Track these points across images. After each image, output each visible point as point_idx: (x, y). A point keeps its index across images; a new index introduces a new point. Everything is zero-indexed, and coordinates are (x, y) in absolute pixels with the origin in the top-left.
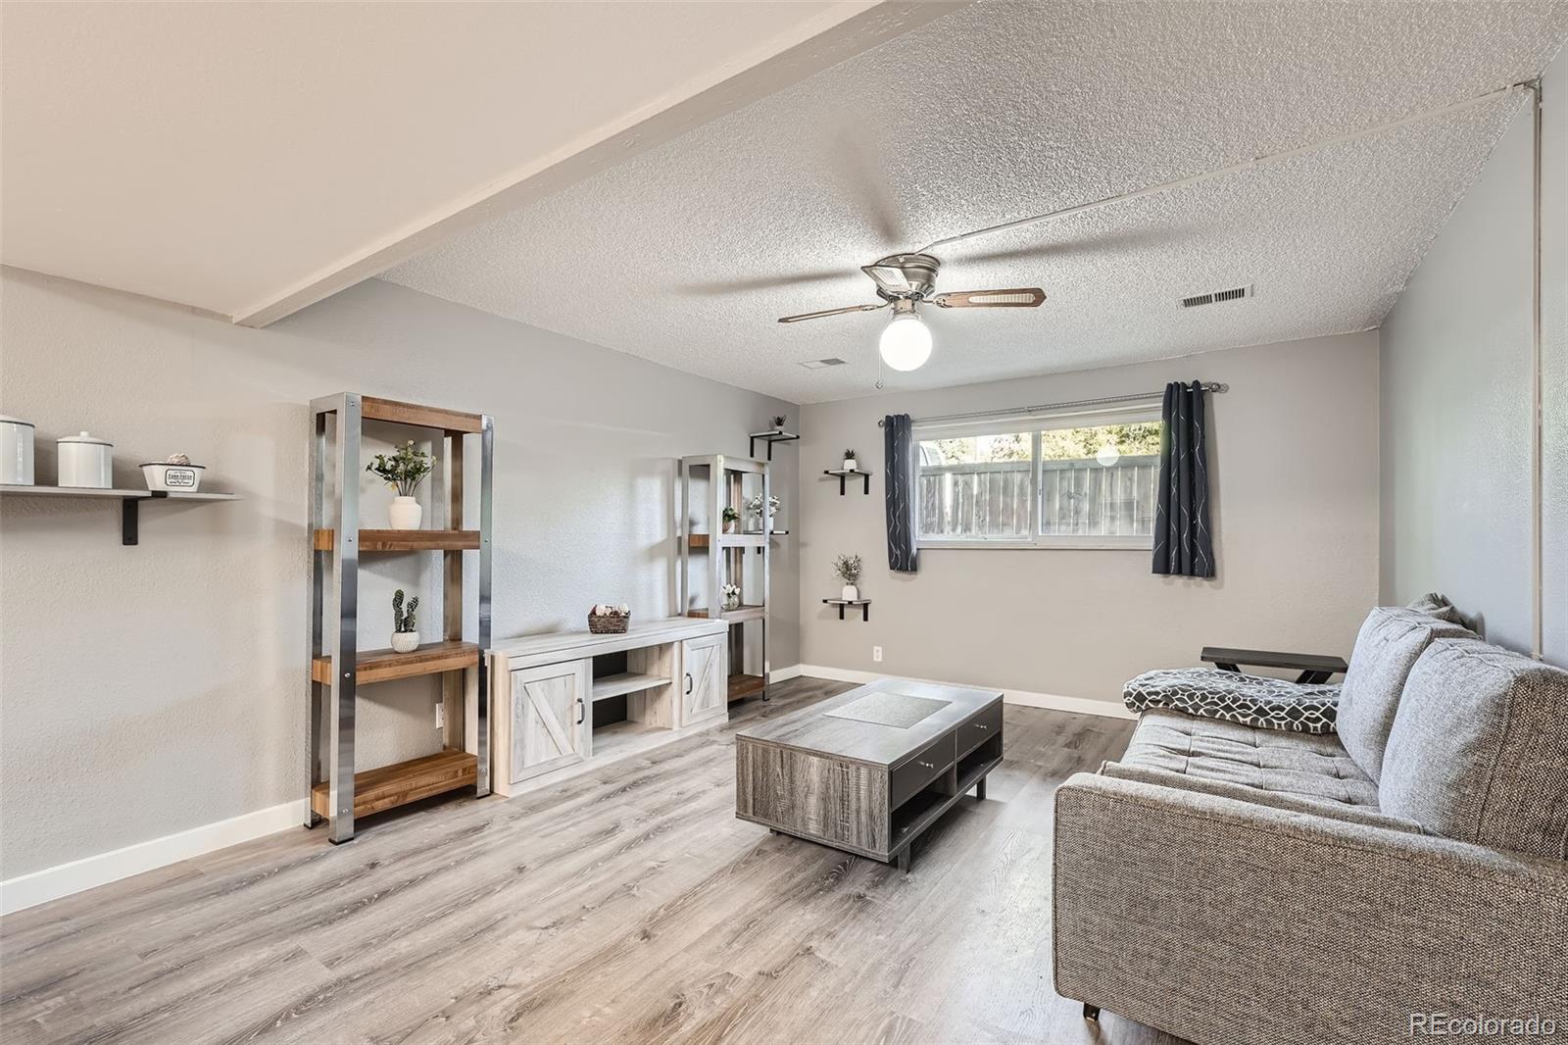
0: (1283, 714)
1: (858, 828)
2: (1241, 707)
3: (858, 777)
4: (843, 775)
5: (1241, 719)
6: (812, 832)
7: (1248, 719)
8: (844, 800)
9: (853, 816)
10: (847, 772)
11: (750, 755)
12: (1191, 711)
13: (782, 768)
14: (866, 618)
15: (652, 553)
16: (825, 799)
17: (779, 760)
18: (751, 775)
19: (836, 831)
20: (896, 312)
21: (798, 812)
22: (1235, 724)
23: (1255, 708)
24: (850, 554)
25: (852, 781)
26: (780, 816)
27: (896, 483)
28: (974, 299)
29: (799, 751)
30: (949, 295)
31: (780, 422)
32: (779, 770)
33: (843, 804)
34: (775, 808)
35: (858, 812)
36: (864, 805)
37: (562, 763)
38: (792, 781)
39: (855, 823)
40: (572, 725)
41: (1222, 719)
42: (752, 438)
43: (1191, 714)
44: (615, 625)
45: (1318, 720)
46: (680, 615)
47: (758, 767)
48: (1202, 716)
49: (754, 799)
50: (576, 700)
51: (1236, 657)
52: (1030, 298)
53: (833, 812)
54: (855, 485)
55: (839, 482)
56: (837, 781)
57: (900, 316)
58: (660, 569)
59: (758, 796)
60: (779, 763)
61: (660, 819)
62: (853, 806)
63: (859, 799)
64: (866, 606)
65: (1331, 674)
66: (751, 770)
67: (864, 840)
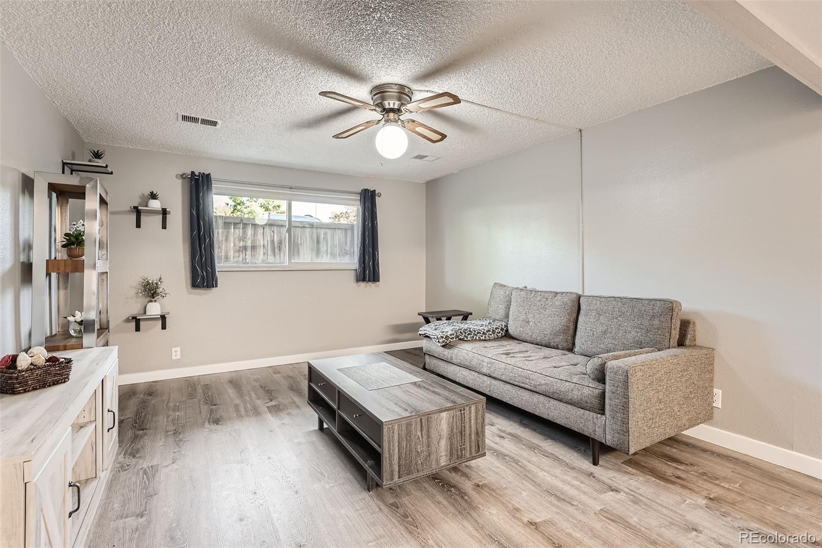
0: (491, 333)
1: (470, 445)
2: (478, 333)
3: (470, 413)
4: (461, 416)
5: (482, 338)
6: (442, 464)
7: (483, 337)
8: (462, 433)
9: (467, 440)
10: (464, 413)
11: (396, 436)
12: (466, 339)
13: (422, 431)
14: (164, 328)
16: (450, 438)
17: (419, 426)
18: (397, 449)
19: (457, 455)
21: (433, 457)
22: (480, 340)
25: (467, 417)
26: (420, 467)
27: (202, 223)
29: (435, 413)
30: (414, 121)
31: (97, 155)
32: (419, 433)
33: (461, 435)
34: (416, 464)
35: (470, 435)
36: (473, 429)
38: (428, 437)
39: (468, 443)
41: (476, 340)
42: (64, 164)
43: (466, 341)
45: (500, 332)
47: (402, 440)
48: (469, 340)
49: (399, 466)
53: (456, 442)
55: (135, 217)
56: (458, 422)
57: (390, 123)
59: (403, 462)
60: (419, 429)
62: (468, 432)
63: (470, 427)
64: (163, 318)
65: (468, 316)
66: (396, 444)
67: (473, 451)
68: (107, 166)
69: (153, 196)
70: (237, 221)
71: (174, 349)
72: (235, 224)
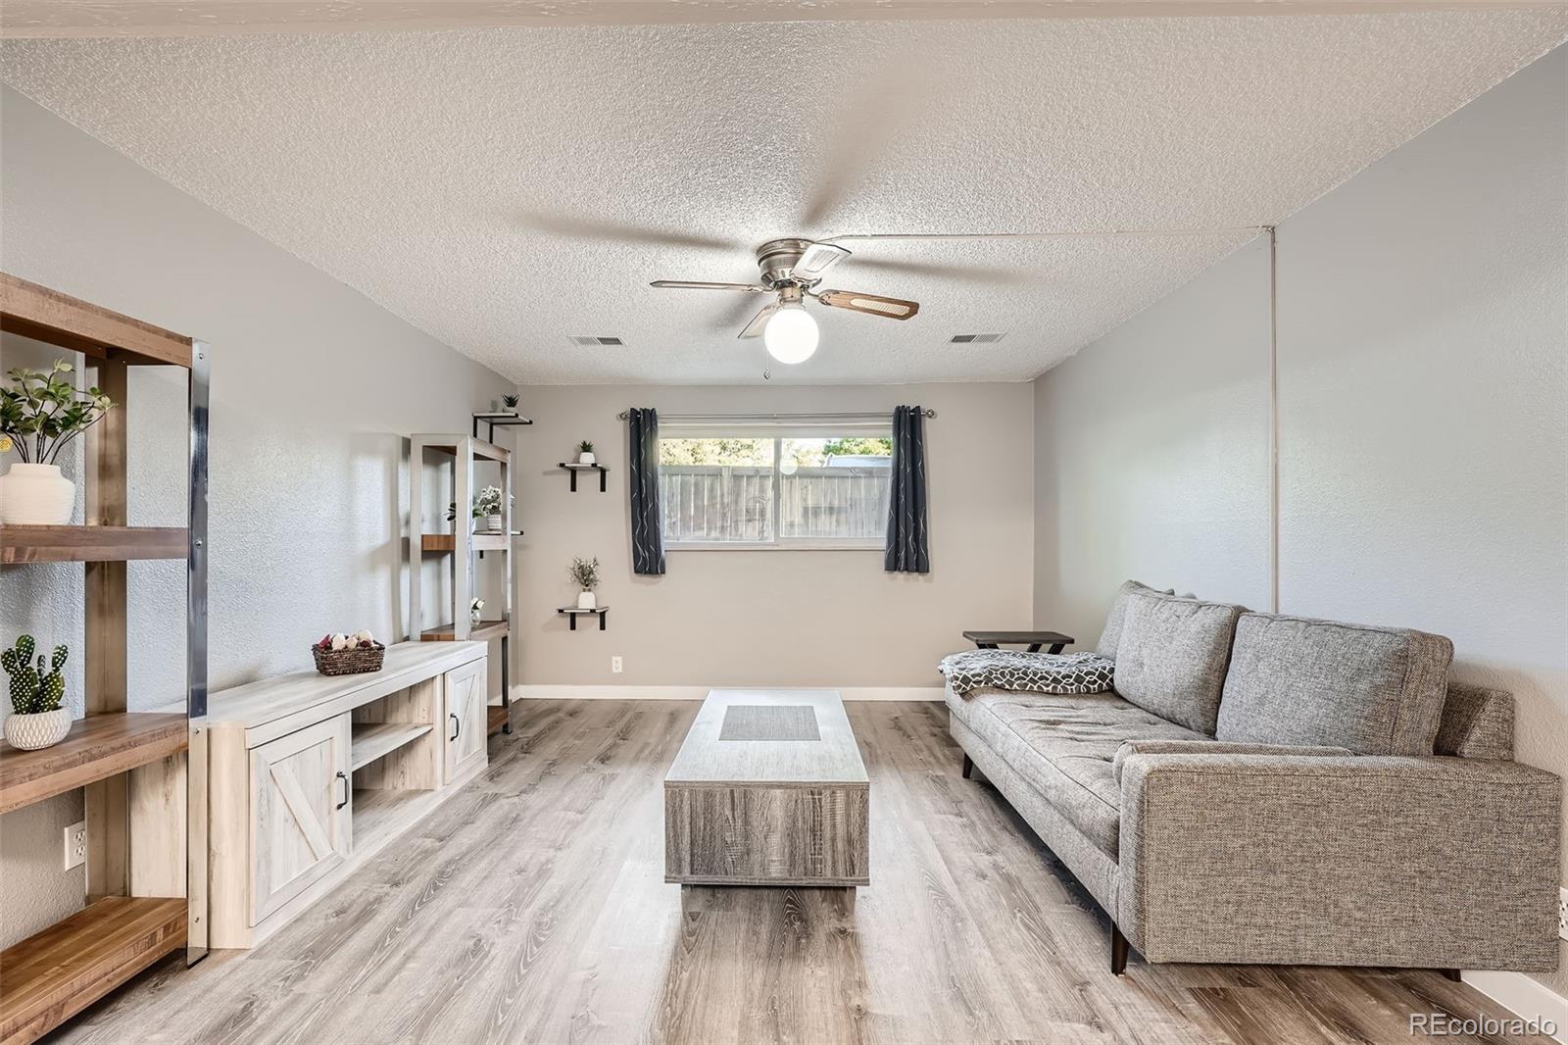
0: (1071, 681)
1: (833, 857)
2: (1041, 678)
3: (833, 802)
4: (814, 803)
5: (1045, 689)
6: (774, 875)
7: (1050, 688)
8: (815, 831)
9: (827, 846)
10: (820, 800)
11: (686, 808)
12: (1007, 687)
13: (733, 810)
14: (603, 627)
15: (375, 558)
16: (791, 835)
17: (728, 801)
18: (687, 827)
19: (805, 868)
20: (783, 300)
21: (756, 857)
22: (1041, 692)
23: (1051, 678)
24: (587, 559)
25: (826, 807)
26: (730, 868)
27: (643, 481)
28: (856, 302)
29: (759, 786)
30: (837, 292)
31: (511, 402)
32: (728, 812)
33: (815, 835)
34: (723, 859)
35: (833, 840)
36: (841, 831)
37: (319, 872)
38: (746, 823)
39: (830, 853)
40: (329, 813)
41: (1031, 690)
42: (476, 418)
43: (1008, 690)
44: (366, 661)
45: (1095, 681)
46: (407, 639)
47: (698, 816)
48: (1016, 690)
49: (692, 855)
50: (335, 775)
51: (996, 638)
52: (904, 310)
53: (802, 847)
54: (589, 482)
55: (569, 477)
56: (807, 812)
57: (787, 305)
58: (383, 578)
59: (698, 851)
60: (729, 806)
61: (528, 914)
62: (828, 834)
63: (834, 826)
64: (602, 615)
65: (1063, 646)
66: (687, 821)
67: (841, 868)
68: (517, 415)
69: (586, 448)
70: (752, 473)
71: (614, 659)
72: (749, 477)
